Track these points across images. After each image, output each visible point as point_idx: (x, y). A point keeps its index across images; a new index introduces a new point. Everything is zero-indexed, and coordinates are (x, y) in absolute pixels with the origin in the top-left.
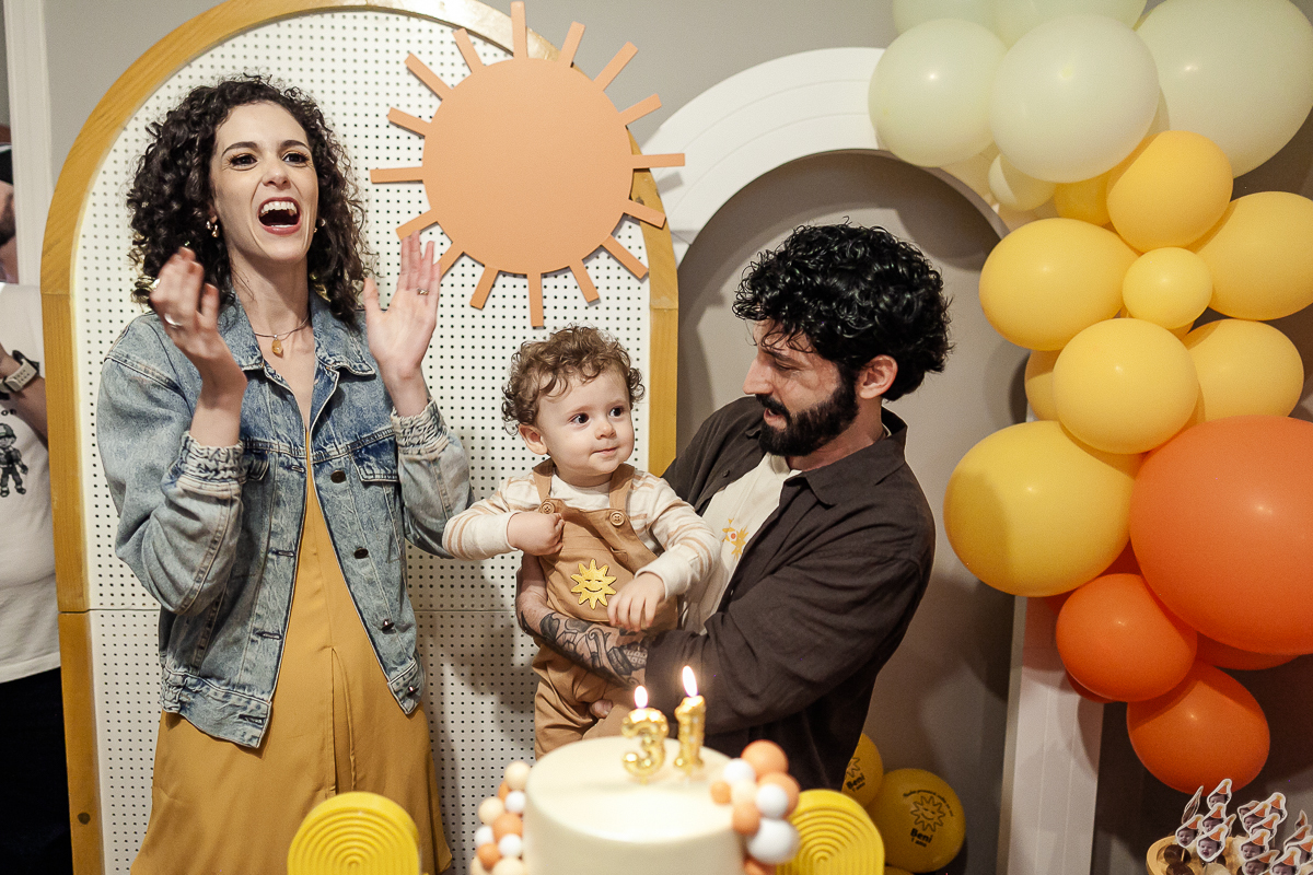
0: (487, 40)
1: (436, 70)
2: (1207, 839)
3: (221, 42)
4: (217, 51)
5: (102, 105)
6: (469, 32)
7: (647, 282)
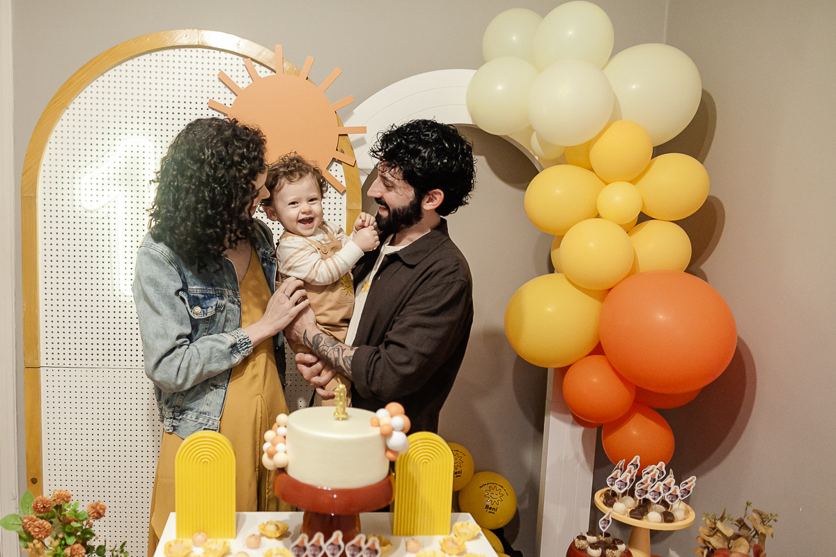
0: (262, 64)
1: (234, 79)
2: (621, 481)
3: (120, 63)
4: (118, 68)
5: (56, 96)
6: (252, 60)
7: (345, 195)
